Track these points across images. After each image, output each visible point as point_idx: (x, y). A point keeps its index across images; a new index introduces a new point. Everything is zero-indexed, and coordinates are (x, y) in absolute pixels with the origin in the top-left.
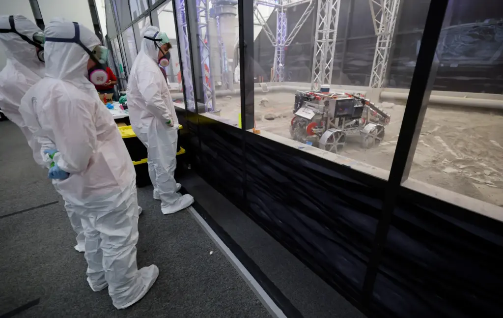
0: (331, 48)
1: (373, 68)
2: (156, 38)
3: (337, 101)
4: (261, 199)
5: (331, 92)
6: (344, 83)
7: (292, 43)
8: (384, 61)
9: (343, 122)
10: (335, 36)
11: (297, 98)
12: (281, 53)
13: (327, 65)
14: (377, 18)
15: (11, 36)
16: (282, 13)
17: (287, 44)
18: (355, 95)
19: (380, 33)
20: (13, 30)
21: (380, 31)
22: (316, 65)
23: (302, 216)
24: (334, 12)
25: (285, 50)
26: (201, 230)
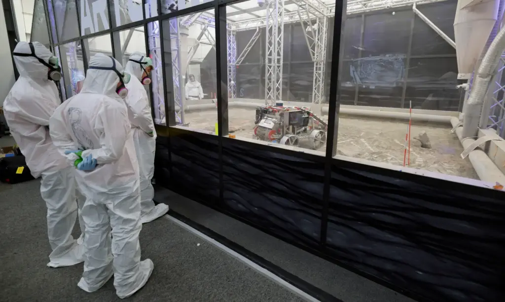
0: (279, 71)
1: (314, 88)
2: (142, 61)
3: (290, 113)
4: (237, 193)
5: (284, 106)
6: (290, 99)
7: (242, 63)
8: (321, 82)
9: (296, 129)
10: (282, 62)
11: (258, 111)
12: (232, 71)
13: (278, 85)
14: (311, 48)
15: (31, 59)
16: (232, 36)
17: (238, 63)
18: (302, 108)
19: (315, 59)
20: (33, 54)
21: (315, 58)
22: (268, 84)
23: (274, 198)
24: (279, 44)
25: (236, 69)
26: (182, 230)
